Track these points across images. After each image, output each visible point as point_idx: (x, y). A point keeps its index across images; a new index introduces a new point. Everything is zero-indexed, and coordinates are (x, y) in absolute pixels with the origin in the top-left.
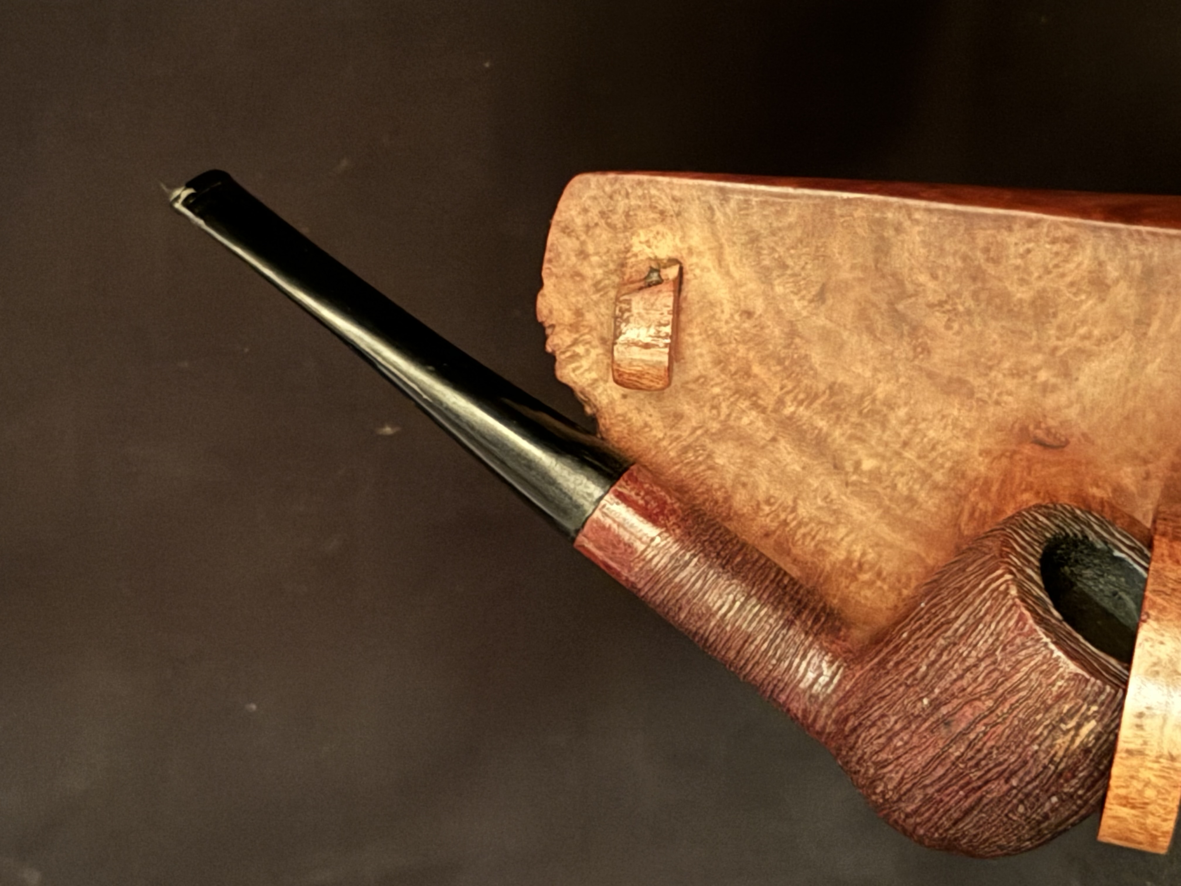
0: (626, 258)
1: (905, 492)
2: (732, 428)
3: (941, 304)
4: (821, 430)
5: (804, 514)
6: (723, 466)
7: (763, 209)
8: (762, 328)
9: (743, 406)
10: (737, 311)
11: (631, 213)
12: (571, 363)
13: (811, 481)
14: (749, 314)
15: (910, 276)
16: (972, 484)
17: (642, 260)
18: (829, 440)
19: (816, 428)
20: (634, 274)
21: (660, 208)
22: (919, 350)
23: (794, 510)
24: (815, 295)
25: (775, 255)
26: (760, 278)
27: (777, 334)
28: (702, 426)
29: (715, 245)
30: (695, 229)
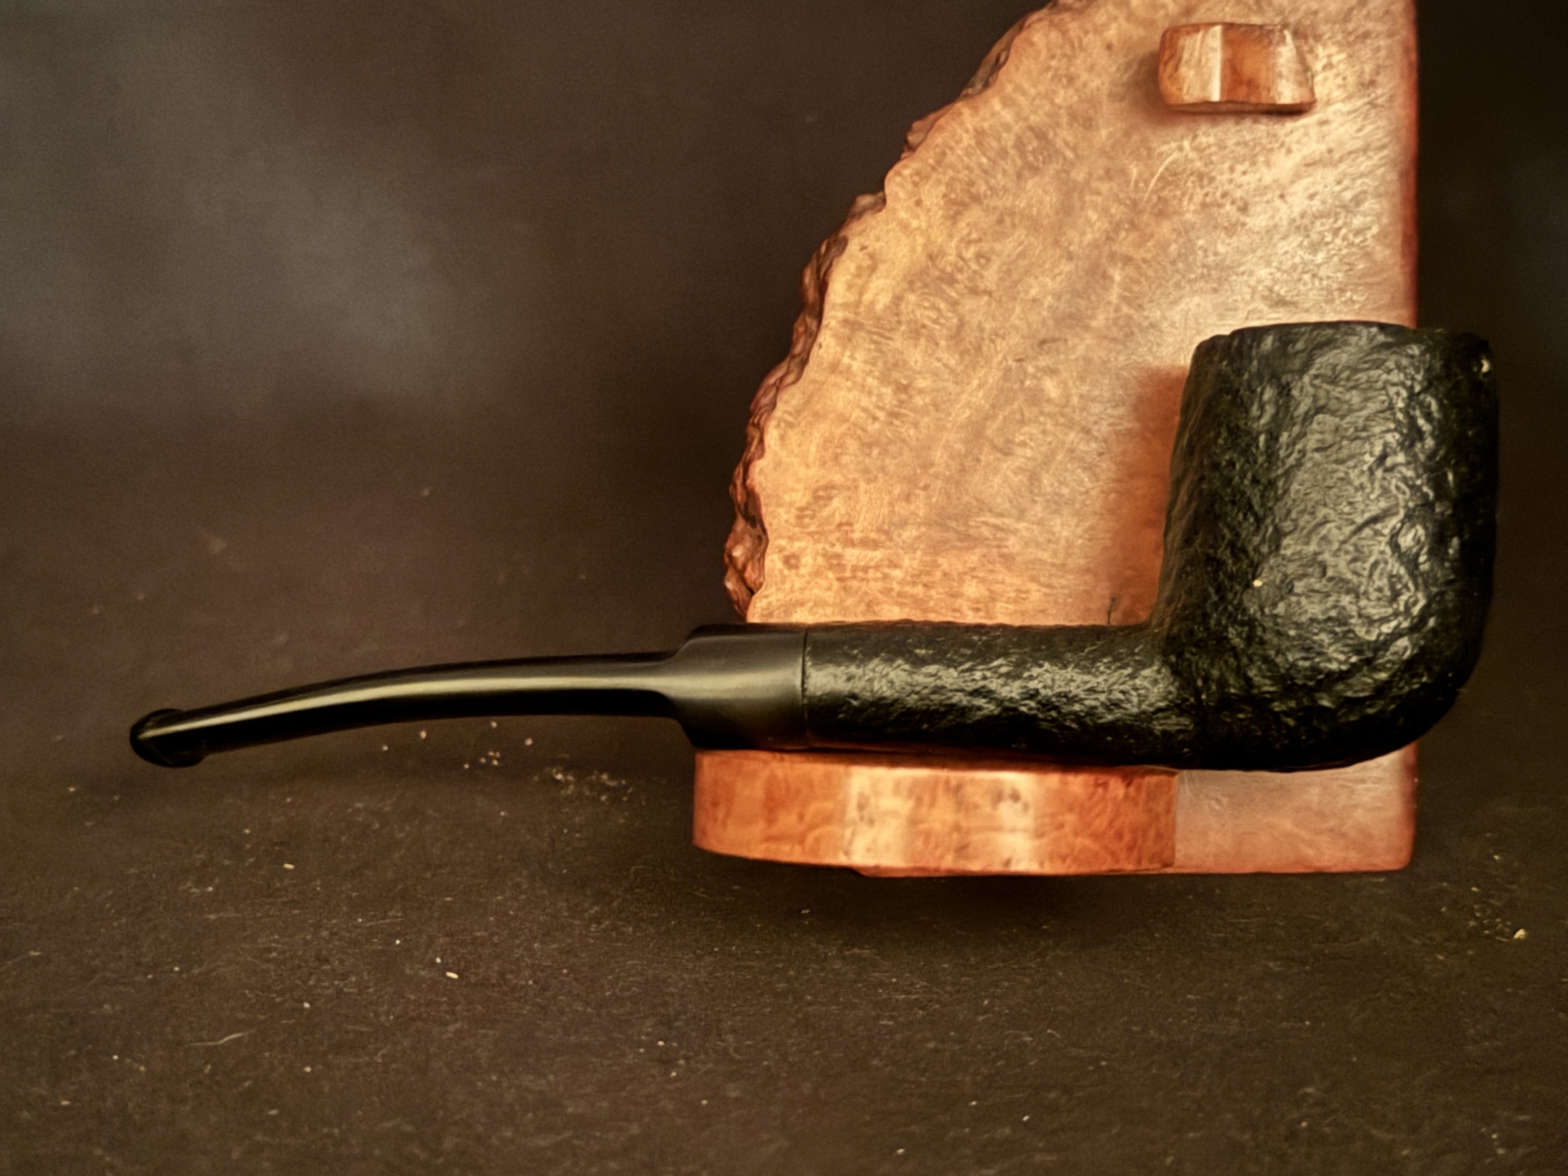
0: (1305, 37)
1: (1019, 438)
2: (1081, 198)
4: (1093, 317)
5: (968, 307)
6: (1024, 190)
9: (1113, 211)
11: (1369, 41)
13: (1018, 310)
14: (1244, 209)
18: (1079, 331)
19: (1095, 312)
24: (1278, 295)
25: (1329, 238)
26: (1294, 220)
27: (1221, 249)
28: (1077, 156)
29: (1336, 155)
30: (1355, 127)
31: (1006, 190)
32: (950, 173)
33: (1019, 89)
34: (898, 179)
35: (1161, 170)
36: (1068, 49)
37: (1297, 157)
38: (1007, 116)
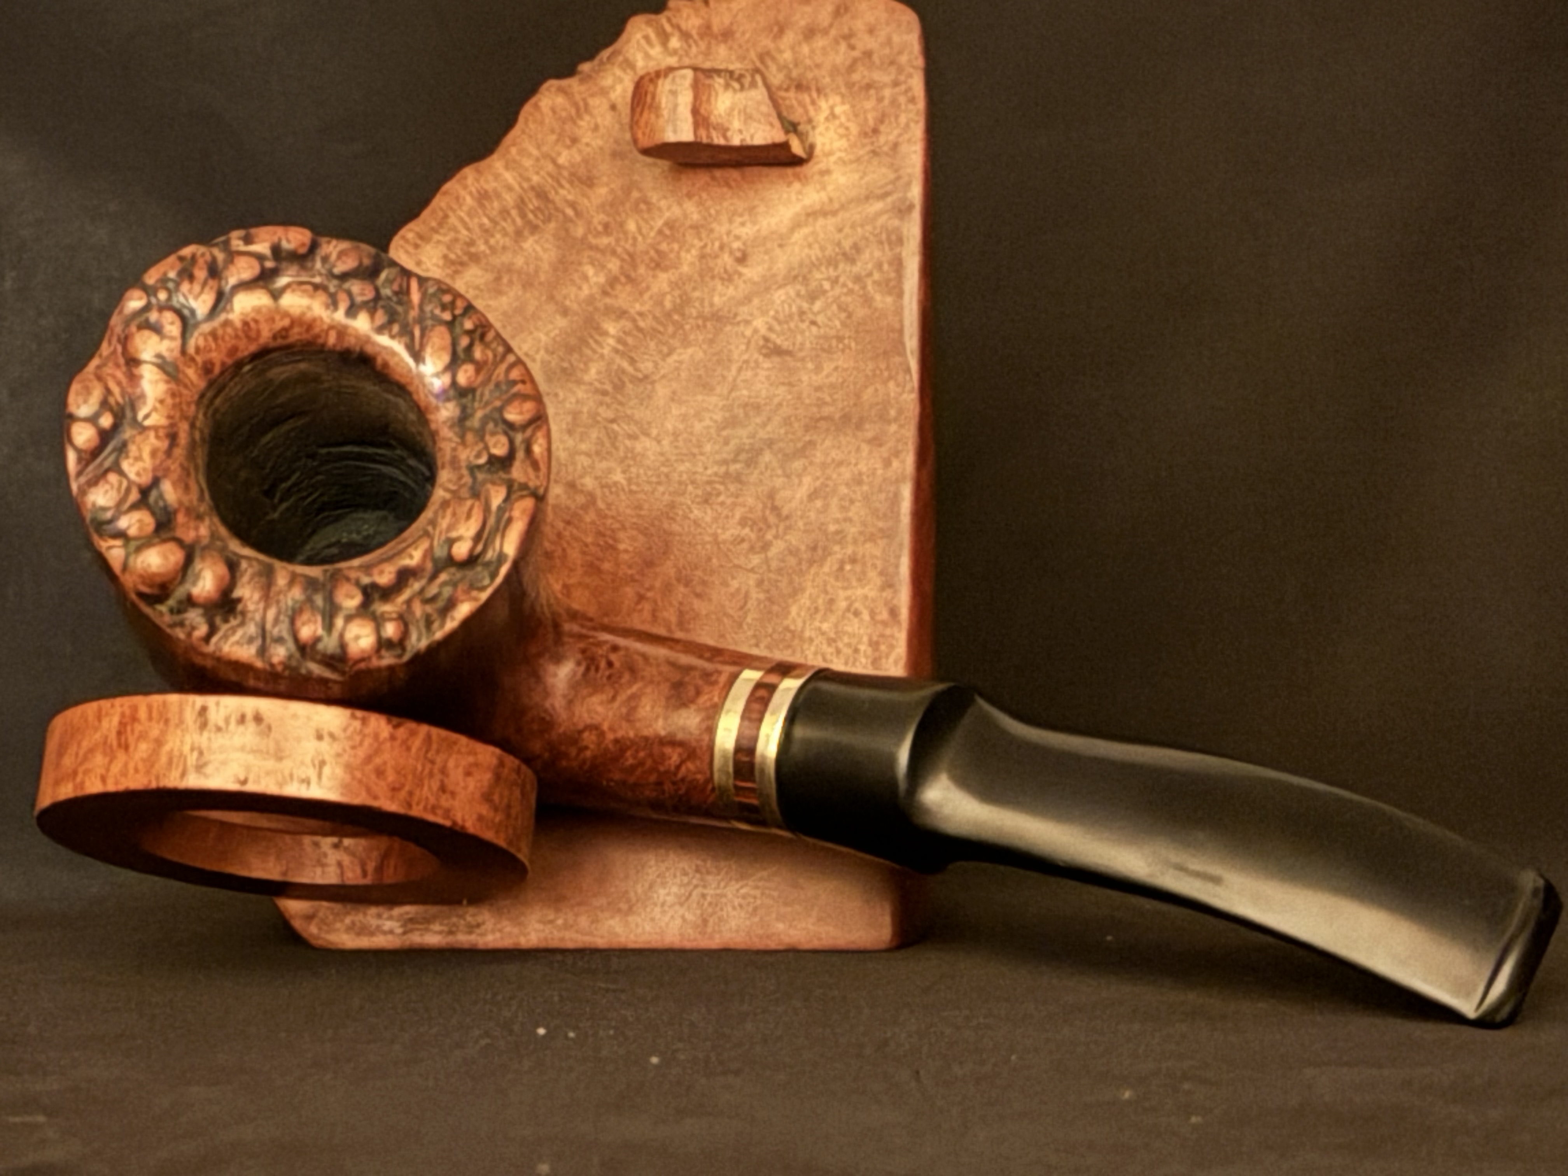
0: (808, 89)
3: (775, 509)
7: (890, 264)
8: (722, 279)
9: (610, 266)
10: (744, 244)
11: (872, 92)
12: (656, 33)
14: (742, 259)
15: (811, 463)
17: (806, 112)
19: (587, 365)
20: (787, 102)
21: (882, 128)
24: (775, 344)
25: (827, 285)
26: (793, 269)
27: (716, 300)
28: (578, 214)
29: (836, 206)
30: (856, 176)
31: (504, 248)
32: (452, 235)
33: (522, 152)
34: (402, 242)
35: (660, 223)
36: (573, 112)
37: (797, 208)
38: (509, 177)
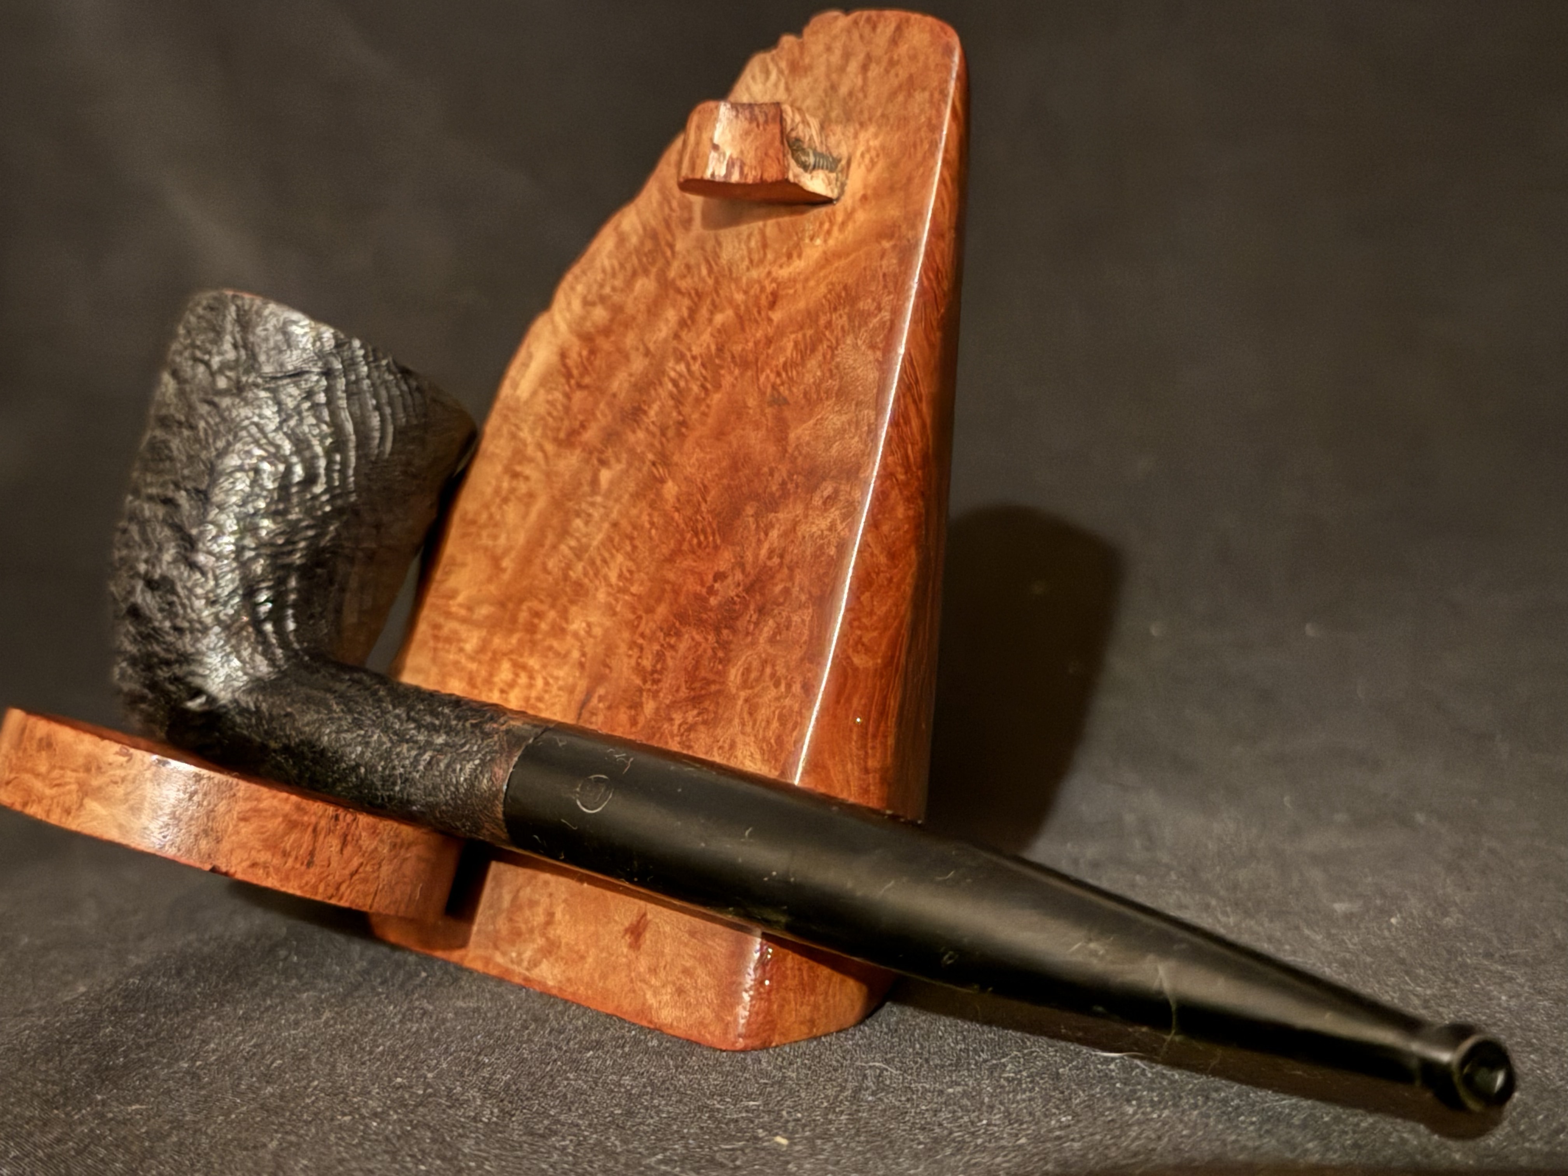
1: (571, 528)
2: (667, 296)
4: (647, 413)
6: (632, 290)
8: (757, 322)
9: (684, 308)
10: (779, 286)
12: (761, 71)
14: (773, 302)
16: (564, 614)
18: (635, 425)
19: (650, 407)
22: (702, 538)
23: (580, 386)
24: (778, 392)
26: (808, 311)
29: (850, 247)
30: (872, 214)
32: (593, 276)
